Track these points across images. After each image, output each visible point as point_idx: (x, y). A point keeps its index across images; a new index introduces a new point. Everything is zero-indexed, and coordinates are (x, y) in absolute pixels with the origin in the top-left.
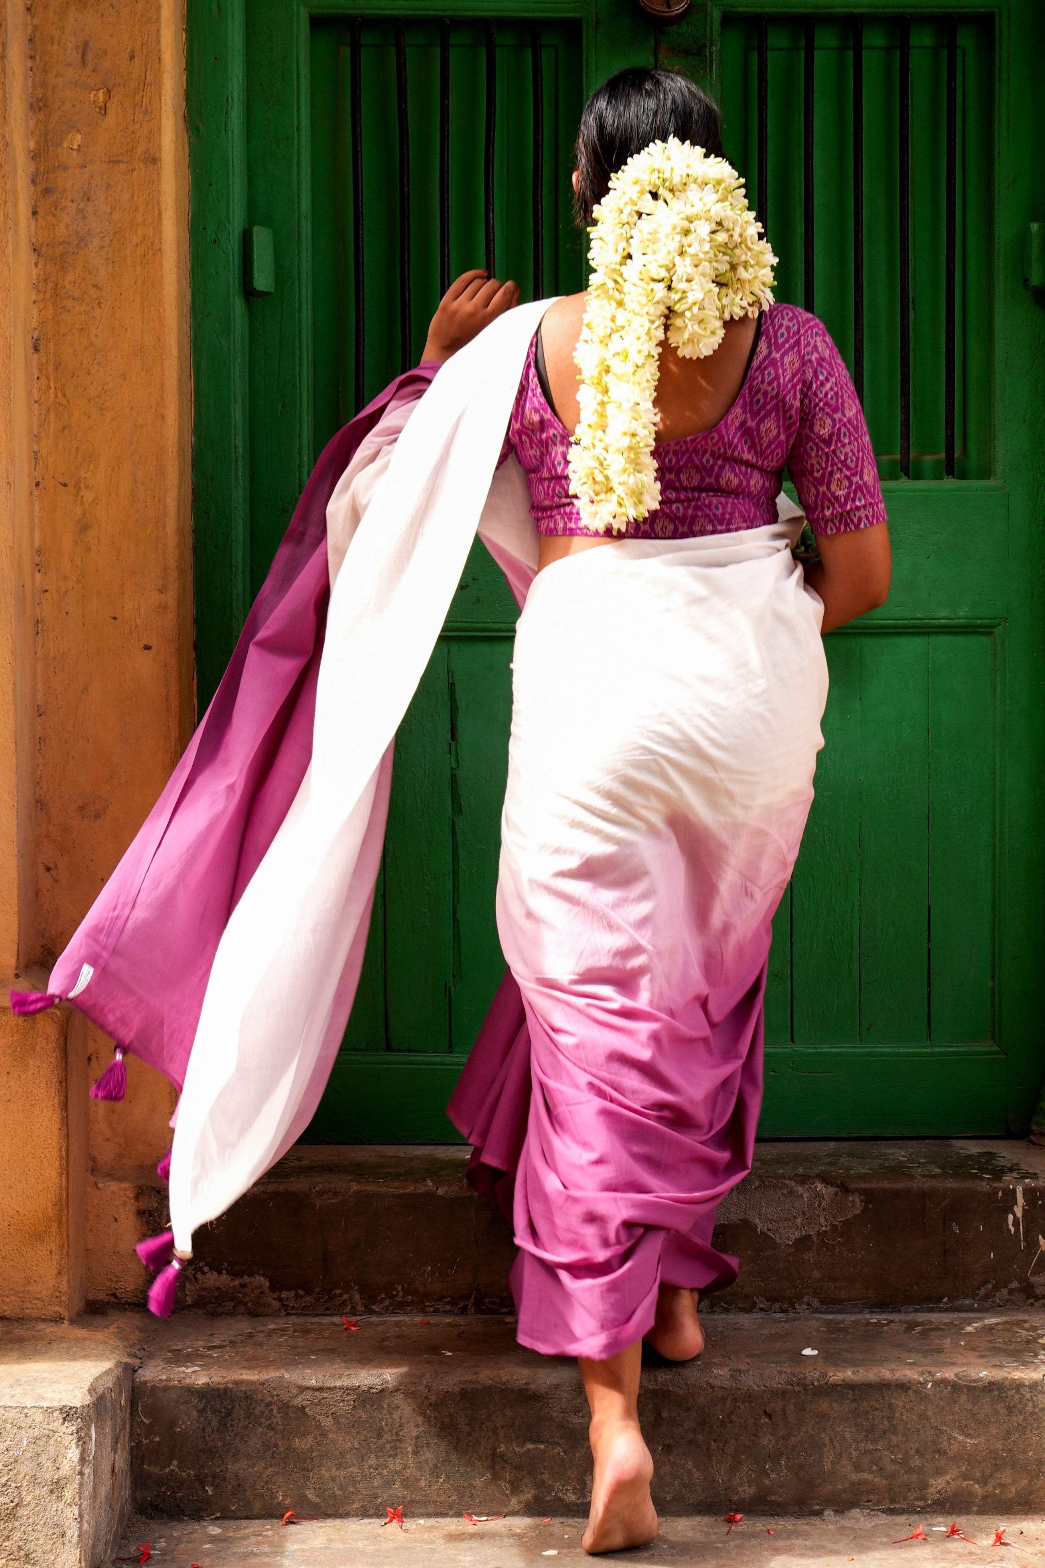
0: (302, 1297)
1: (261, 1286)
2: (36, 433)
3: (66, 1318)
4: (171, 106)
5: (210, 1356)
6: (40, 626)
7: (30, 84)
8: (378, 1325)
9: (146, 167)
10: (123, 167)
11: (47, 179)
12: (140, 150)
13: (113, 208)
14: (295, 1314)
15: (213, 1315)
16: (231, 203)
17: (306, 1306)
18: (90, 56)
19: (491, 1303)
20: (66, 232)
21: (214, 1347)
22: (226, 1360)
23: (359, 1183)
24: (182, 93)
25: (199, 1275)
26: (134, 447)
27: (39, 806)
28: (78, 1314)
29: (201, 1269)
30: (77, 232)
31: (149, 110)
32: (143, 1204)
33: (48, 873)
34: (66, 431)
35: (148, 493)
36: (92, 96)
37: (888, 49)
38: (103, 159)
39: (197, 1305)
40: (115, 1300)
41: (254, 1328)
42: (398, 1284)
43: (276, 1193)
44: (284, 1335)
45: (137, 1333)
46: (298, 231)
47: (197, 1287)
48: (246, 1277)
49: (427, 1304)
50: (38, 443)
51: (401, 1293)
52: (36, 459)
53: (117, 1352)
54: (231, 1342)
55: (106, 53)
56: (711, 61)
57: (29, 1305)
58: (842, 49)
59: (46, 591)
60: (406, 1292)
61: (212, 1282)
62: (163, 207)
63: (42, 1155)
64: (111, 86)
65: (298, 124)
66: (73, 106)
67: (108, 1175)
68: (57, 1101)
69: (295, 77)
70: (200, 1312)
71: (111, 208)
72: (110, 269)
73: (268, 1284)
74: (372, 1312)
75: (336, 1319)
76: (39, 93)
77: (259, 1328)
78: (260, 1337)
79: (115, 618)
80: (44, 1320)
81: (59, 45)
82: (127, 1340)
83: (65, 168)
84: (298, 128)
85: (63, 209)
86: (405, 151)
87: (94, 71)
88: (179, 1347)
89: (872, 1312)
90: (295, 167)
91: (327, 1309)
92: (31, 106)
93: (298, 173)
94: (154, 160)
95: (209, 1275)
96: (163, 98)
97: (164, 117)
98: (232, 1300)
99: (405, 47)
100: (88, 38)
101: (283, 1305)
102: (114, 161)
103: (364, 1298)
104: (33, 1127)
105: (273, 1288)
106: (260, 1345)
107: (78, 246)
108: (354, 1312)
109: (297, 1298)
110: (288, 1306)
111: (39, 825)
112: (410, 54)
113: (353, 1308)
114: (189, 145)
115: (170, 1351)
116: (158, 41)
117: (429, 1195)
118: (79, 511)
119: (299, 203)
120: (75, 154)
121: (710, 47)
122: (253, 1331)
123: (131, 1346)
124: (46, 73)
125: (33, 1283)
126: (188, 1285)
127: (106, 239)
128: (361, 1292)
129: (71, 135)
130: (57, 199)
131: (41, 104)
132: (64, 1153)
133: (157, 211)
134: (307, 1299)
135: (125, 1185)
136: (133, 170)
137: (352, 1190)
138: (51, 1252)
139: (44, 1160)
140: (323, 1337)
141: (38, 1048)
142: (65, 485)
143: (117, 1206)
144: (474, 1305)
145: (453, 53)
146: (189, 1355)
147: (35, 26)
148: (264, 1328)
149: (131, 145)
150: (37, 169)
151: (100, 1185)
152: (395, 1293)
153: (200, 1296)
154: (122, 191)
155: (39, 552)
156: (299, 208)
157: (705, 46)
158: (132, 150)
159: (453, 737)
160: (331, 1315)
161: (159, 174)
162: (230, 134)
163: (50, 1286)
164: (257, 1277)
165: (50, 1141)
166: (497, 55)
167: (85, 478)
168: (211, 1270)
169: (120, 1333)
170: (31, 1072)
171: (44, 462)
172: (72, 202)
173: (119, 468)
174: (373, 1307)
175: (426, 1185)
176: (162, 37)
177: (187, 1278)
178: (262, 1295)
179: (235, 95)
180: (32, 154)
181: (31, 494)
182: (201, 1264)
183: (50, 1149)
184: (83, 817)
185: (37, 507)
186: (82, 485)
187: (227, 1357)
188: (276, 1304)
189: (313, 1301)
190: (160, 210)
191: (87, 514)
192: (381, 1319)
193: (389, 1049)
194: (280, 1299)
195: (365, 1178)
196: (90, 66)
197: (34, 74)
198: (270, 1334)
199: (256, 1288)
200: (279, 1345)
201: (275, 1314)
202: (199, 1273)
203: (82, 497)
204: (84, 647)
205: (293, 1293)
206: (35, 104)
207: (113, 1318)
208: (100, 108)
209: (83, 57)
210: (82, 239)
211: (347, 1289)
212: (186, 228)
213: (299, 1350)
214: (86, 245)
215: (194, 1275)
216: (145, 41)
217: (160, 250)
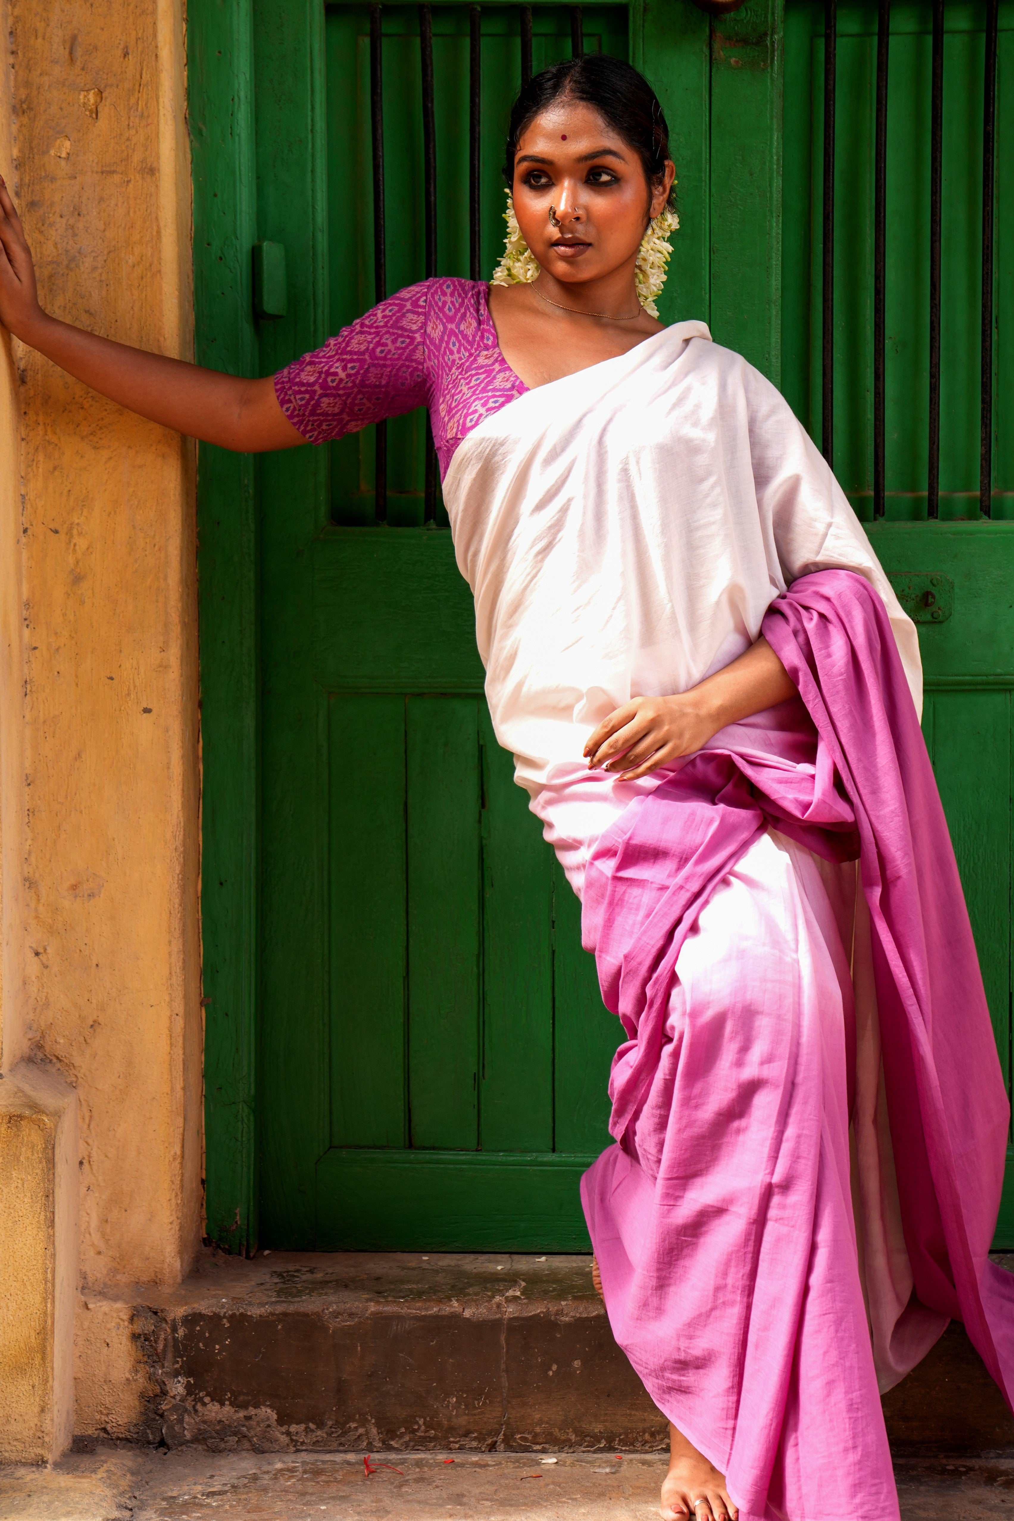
0: (312, 1431)
1: (268, 1419)
2: (23, 474)
3: (50, 1461)
4: (170, 109)
5: (208, 1506)
6: (28, 687)
7: (12, 84)
8: (397, 1464)
9: (143, 178)
10: (117, 178)
11: (33, 191)
12: (136, 158)
13: (107, 224)
14: (306, 1450)
15: (214, 1452)
16: (238, 217)
17: (317, 1441)
18: (79, 52)
19: (521, 1438)
20: (54, 250)
21: (213, 1494)
22: (226, 1511)
23: (378, 1303)
24: (182, 92)
25: (199, 1407)
26: (131, 490)
27: (27, 884)
28: (64, 1455)
29: (201, 1400)
30: (67, 251)
31: (146, 114)
32: (138, 1328)
33: (36, 958)
34: (56, 473)
35: (148, 540)
36: (81, 97)
37: (973, 33)
38: (95, 169)
39: (195, 1440)
40: (106, 1436)
41: (260, 1468)
42: (420, 1417)
43: (285, 1314)
44: (293, 1477)
45: (129, 1476)
46: (313, 246)
47: (197, 1420)
48: (251, 1408)
49: (452, 1439)
50: (25, 485)
51: (423, 1428)
52: (23, 503)
53: (104, 1504)
54: (233, 1487)
55: (96, 48)
56: (773, 51)
57: (8, 1448)
58: (919, 34)
59: (35, 648)
60: (429, 1426)
61: (213, 1414)
62: (162, 224)
63: (25, 1278)
64: (103, 86)
65: (313, 125)
66: (61, 109)
67: (100, 1293)
68: (42, 1217)
69: (309, 72)
70: (200, 1447)
71: (105, 224)
72: (104, 293)
73: (275, 1417)
74: (390, 1448)
75: (351, 1457)
76: (23, 93)
77: (266, 1468)
78: (266, 1480)
79: (112, 679)
80: (24, 1464)
81: (44, 39)
82: (117, 1486)
83: (53, 179)
84: (312, 131)
85: (51, 225)
86: (432, 156)
87: (83, 69)
88: (174, 1494)
89: (947, 1457)
90: (310, 174)
91: (341, 1444)
92: (14, 107)
93: (313, 181)
94: (152, 171)
95: (209, 1406)
96: (161, 100)
97: (162, 122)
98: (235, 1434)
99: (431, 38)
100: (76, 32)
101: (292, 1440)
102: (106, 172)
103: (382, 1433)
104: (16, 1247)
105: (281, 1421)
106: (265, 1490)
107: (67, 267)
108: (370, 1449)
109: (307, 1433)
110: (297, 1441)
111: (28, 905)
112: (437, 47)
113: (370, 1444)
114: (191, 150)
115: (164, 1499)
116: (155, 36)
117: (455, 1317)
118: (71, 560)
119: (313, 214)
120: (63, 163)
121: (772, 35)
122: (258, 1472)
123: (122, 1494)
124: (30, 71)
125: (13, 1421)
126: (187, 1418)
127: (100, 258)
128: (378, 1425)
129: (58, 141)
130: (44, 213)
131: (25, 106)
132: (49, 1276)
133: (155, 228)
134: (319, 1433)
135: (119, 1305)
136: (128, 182)
137: (369, 1312)
138: (33, 1387)
139: (27, 1284)
140: (336, 1481)
141: (22, 1159)
142: (56, 532)
143: (109, 1330)
144: (503, 1441)
145: (485, 44)
146: (186, 1504)
147: (17, 17)
148: (269, 1468)
149: (125, 153)
150: (21, 180)
151: (91, 1306)
152: (416, 1427)
153: (199, 1430)
154: (117, 205)
155: (27, 605)
156: (314, 219)
157: (766, 34)
158: (128, 159)
159: (483, 805)
160: (345, 1452)
161: (157, 186)
162: (237, 138)
163: (33, 1425)
164: (264, 1409)
165: (34, 1263)
166: (534, 46)
167: (78, 524)
168: (212, 1400)
169: (109, 1478)
170: (13, 1185)
171: (32, 506)
172: (61, 217)
173: (115, 512)
174: (392, 1443)
175: (451, 1306)
176: (159, 30)
177: (186, 1410)
178: (269, 1429)
179: (242, 94)
180: (15, 163)
181: (18, 541)
182: (201, 1394)
183: (35, 1271)
184: (76, 897)
185: (25, 555)
186: (75, 532)
187: (227, 1507)
188: (284, 1439)
189: (325, 1435)
190: (158, 226)
191: (81, 564)
192: (400, 1457)
193: (411, 1146)
194: (288, 1433)
195: (384, 1297)
196: (79, 63)
197: (16, 72)
198: (277, 1476)
199: (263, 1421)
200: (286, 1491)
201: (283, 1450)
202: (199, 1404)
203: (75, 545)
204: (76, 709)
205: (303, 1426)
206: (18, 106)
207: (103, 1458)
208: (91, 111)
209: (71, 53)
210: (73, 259)
211: (363, 1423)
212: (189, 243)
213: (308, 1498)
214: (77, 266)
215: (194, 1407)
216: (140, 35)
217: (159, 271)
